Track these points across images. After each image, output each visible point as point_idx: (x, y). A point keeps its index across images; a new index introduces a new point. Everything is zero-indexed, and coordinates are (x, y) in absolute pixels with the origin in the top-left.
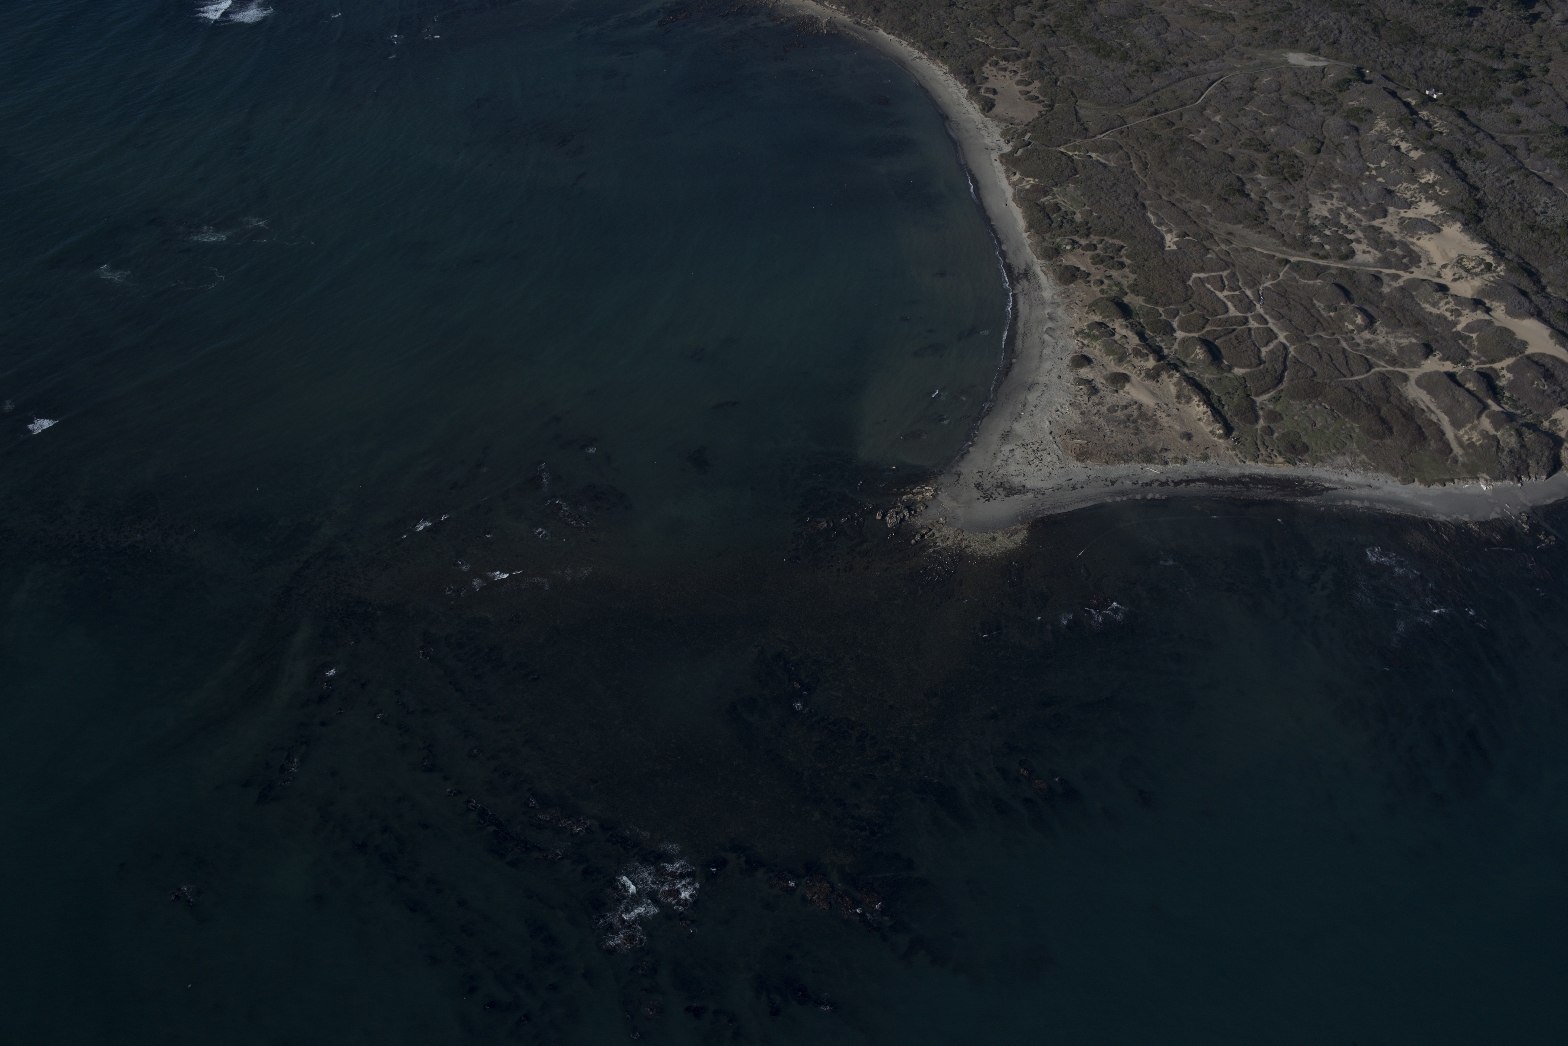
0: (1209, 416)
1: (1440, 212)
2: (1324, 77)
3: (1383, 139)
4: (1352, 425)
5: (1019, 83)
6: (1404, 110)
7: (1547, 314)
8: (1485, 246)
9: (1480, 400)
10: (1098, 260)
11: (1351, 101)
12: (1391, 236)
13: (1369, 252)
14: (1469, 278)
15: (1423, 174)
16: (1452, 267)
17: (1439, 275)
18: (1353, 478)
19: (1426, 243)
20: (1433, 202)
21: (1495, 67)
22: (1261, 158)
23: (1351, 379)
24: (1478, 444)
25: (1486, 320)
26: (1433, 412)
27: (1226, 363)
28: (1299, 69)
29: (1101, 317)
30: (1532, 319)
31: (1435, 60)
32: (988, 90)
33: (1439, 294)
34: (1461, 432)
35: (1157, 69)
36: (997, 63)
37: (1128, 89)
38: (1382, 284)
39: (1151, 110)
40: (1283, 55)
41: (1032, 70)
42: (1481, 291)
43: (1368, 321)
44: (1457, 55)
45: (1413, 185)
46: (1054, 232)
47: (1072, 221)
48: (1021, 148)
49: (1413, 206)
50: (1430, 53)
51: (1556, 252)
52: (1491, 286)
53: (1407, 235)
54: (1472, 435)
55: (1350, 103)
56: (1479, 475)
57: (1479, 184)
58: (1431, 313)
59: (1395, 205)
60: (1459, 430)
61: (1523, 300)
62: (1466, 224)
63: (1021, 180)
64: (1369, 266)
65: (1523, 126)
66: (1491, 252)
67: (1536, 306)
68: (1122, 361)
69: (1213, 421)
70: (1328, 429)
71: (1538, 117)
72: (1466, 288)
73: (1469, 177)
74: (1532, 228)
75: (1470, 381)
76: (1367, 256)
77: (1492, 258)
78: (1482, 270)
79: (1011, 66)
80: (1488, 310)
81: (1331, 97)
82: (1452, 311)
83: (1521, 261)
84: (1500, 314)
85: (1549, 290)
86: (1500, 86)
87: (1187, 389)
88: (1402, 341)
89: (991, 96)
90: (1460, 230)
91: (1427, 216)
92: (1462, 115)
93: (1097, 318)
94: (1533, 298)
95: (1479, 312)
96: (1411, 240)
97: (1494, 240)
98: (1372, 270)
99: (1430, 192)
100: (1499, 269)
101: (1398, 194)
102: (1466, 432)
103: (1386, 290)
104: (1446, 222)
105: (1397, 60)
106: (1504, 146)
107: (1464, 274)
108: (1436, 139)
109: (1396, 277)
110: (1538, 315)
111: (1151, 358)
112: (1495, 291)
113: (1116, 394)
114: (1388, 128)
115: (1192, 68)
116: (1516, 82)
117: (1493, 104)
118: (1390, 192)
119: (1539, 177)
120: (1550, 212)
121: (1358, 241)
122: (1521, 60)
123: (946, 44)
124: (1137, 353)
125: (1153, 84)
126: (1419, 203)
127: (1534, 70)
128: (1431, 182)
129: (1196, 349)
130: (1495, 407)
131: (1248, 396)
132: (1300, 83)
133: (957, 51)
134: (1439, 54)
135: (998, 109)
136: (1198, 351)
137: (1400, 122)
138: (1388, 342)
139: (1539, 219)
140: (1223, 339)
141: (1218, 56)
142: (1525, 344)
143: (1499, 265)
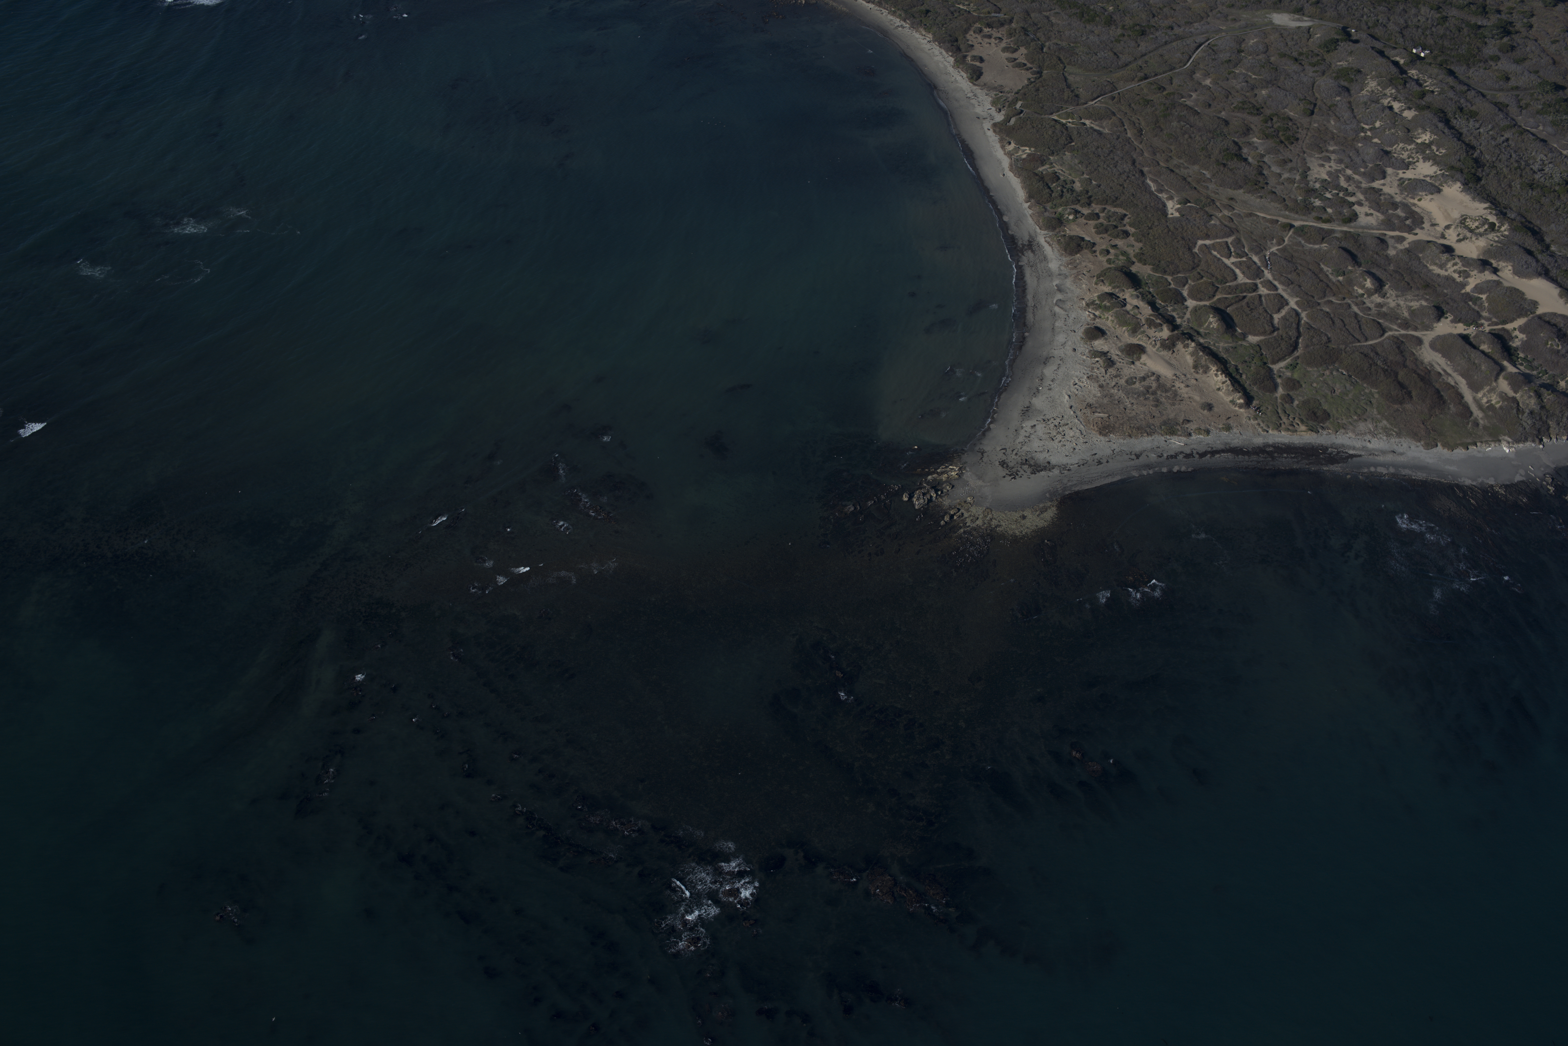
0: (1228, 386)
1: (1439, 172)
2: (1310, 38)
3: (1375, 99)
4: (1371, 391)
5: (1005, 50)
6: (1394, 70)
7: (1554, 272)
8: (1486, 205)
9: (1496, 363)
10: (1102, 230)
11: (1340, 61)
12: (1392, 197)
13: (1371, 214)
14: (1474, 239)
15: (1419, 134)
16: (1455, 228)
17: (1443, 236)
18: (1377, 444)
19: (1427, 204)
20: (1431, 163)
21: (1479, 23)
22: (1255, 121)
23: (1365, 344)
24: (1497, 406)
25: (1495, 281)
26: (1450, 375)
27: (1239, 331)
28: (1284, 29)
29: (1110, 288)
30: (1540, 279)
31: (1419, 18)
32: (974, 58)
33: (1445, 256)
34: (1480, 395)
35: (1143, 33)
36: (981, 31)
37: (1115, 54)
38: (1388, 247)
39: (1140, 74)
40: (1267, 15)
41: (1017, 36)
42: (1488, 251)
43: (1377, 284)
44: (1440, 13)
45: (1409, 145)
46: (1055, 202)
47: (1072, 190)
48: (1014, 116)
49: (1411, 167)
50: (1413, 11)
51: (1557, 210)
52: (1496, 246)
53: (1407, 196)
54: (1490, 397)
55: (1338, 63)
56: (1500, 438)
57: (1474, 143)
58: (1439, 275)
59: (1393, 166)
60: (1477, 393)
61: (1530, 259)
62: (1465, 184)
63: (1016, 150)
64: (1373, 229)
65: (1512, 83)
66: (1494, 212)
67: (1543, 265)
68: (1136, 332)
69: (1232, 391)
70: (1347, 395)
71: (1526, 73)
72: (1472, 249)
73: (1464, 136)
74: (1531, 186)
75: (1484, 343)
76: (1369, 218)
77: (1495, 217)
78: (1486, 230)
79: (995, 33)
80: (1495, 271)
81: (1319, 58)
82: (1460, 273)
83: (1524, 220)
84: (1507, 274)
85: (1553, 248)
86: (1486, 43)
87: (1204, 359)
88: (1412, 304)
89: (978, 64)
90: (1461, 190)
91: (1426, 176)
92: (1451, 73)
93: (1107, 289)
94: (1539, 257)
95: (1487, 273)
96: (1412, 201)
97: (1495, 199)
98: (1377, 232)
99: (1427, 152)
100: (1503, 229)
101: (1395, 155)
102: (1484, 395)
103: (1392, 252)
104: (1446, 183)
105: (1382, 19)
106: (1496, 104)
107: (1469, 235)
108: (1428, 98)
109: (1401, 239)
110: (1546, 274)
111: (1165, 328)
112: (1502, 251)
113: (1132, 366)
114: (1379, 88)
115: (1177, 31)
116: (1502, 38)
117: (1481, 61)
118: (1387, 153)
119: (1533, 135)
120: (1547, 170)
121: (1360, 204)
122: (1504, 16)
123: (928, 11)
124: (1150, 323)
125: (1140, 49)
126: (1417, 164)
127: (1518, 26)
128: (1427, 142)
129: (1209, 317)
130: (1511, 369)
131: (1265, 363)
132: (1287, 44)
133: (939, 18)
134: (1422, 12)
135: (986, 78)
136: (1211, 320)
137: (1391, 82)
138: (1398, 305)
139: (1537, 177)
140: (1234, 306)
141: (1202, 18)
142: (1535, 304)
143: (1503, 225)
